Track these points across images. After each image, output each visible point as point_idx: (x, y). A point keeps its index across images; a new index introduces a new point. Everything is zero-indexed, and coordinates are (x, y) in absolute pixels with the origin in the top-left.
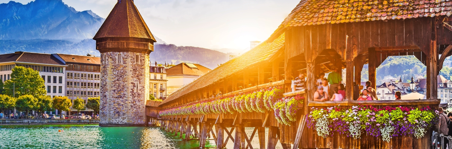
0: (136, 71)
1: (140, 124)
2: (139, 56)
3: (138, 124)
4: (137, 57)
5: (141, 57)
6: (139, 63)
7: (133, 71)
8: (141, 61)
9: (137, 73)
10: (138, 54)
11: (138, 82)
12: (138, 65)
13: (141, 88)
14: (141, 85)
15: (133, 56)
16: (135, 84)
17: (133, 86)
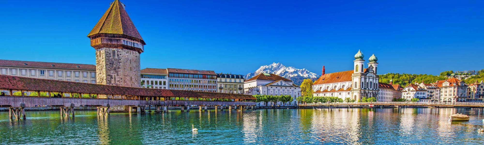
0: (112, 65)
1: (120, 111)
2: (116, 52)
3: (117, 111)
4: (114, 52)
5: (118, 52)
6: (116, 57)
7: (110, 65)
8: (118, 55)
9: (114, 66)
10: (114, 49)
11: (116, 75)
12: (115, 59)
13: (119, 79)
14: (119, 77)
15: (109, 51)
16: (112, 76)
17: (110, 78)
